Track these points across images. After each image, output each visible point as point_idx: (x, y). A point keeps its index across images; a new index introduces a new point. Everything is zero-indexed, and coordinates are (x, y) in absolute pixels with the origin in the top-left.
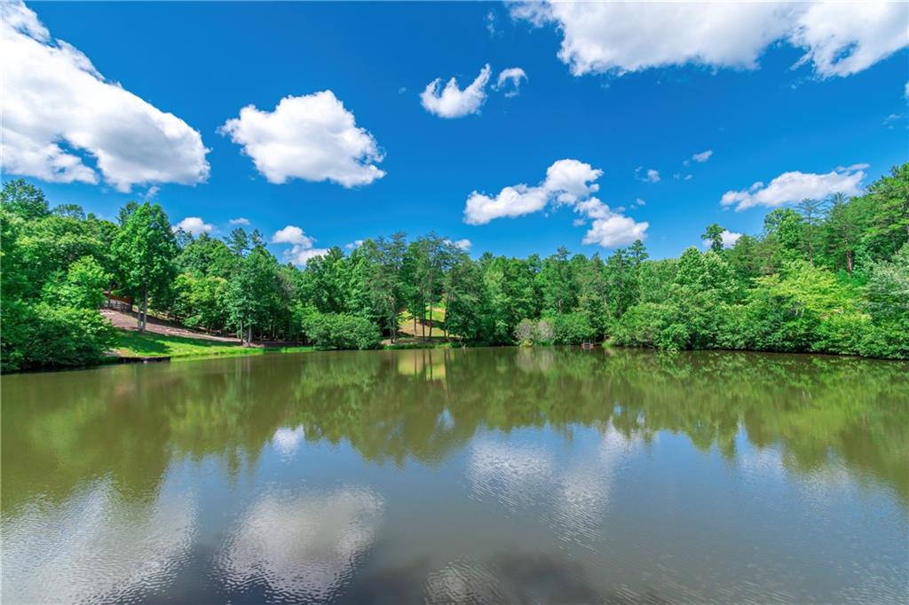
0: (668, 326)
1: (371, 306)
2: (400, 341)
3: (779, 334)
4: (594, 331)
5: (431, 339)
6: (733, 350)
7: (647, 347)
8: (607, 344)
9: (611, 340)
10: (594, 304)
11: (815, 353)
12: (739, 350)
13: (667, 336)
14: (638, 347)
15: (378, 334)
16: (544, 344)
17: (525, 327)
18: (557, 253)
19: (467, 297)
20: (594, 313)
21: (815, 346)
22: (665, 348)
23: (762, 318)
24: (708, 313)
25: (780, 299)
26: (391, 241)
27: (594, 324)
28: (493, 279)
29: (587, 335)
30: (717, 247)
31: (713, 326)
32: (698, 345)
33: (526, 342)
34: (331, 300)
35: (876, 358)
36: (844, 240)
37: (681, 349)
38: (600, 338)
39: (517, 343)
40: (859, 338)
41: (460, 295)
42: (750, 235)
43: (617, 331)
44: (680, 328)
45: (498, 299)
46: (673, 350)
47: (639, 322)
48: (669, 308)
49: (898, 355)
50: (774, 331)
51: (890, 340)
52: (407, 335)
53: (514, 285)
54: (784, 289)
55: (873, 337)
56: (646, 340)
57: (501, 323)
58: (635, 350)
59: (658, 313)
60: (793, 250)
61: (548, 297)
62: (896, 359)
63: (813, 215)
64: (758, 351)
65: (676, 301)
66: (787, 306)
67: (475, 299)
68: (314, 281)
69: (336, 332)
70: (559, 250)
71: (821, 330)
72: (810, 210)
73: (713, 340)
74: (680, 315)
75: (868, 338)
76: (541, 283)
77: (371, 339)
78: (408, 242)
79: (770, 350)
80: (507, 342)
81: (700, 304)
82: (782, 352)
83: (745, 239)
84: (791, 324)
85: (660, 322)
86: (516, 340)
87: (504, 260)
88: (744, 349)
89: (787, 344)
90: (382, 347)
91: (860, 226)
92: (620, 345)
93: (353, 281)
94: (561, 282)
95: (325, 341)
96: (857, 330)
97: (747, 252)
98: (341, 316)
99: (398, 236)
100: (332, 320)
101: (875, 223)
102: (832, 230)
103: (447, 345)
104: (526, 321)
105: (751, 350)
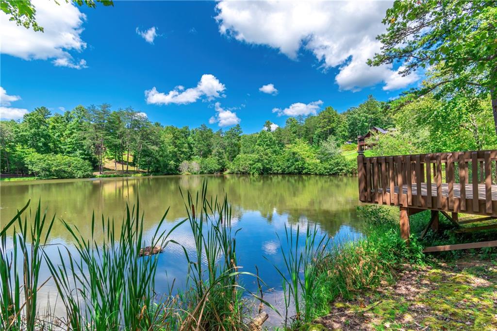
0: (255, 164)
1: (83, 150)
2: (106, 173)
3: (293, 167)
4: (220, 167)
5: (127, 172)
6: (277, 174)
7: (245, 174)
8: (225, 173)
9: (228, 171)
10: (220, 153)
11: (304, 174)
12: (279, 174)
13: (254, 168)
14: (240, 174)
15: (91, 168)
16: (195, 174)
17: (184, 165)
18: (201, 127)
19: (153, 147)
20: (220, 158)
21: (304, 171)
22: (253, 174)
23: (288, 161)
24: (269, 159)
25: (294, 153)
26: (100, 109)
27: (220, 164)
28: (167, 138)
29: (217, 169)
30: (269, 130)
31: (271, 164)
32: (265, 173)
33: (186, 173)
34: (45, 144)
35: (321, 175)
36: (310, 133)
37: (259, 174)
38: (222, 170)
39: (181, 173)
40: (317, 168)
41: (149, 146)
42: (280, 127)
43: (231, 166)
44: (259, 165)
45: (170, 148)
46: (256, 175)
47: (242, 162)
48: (255, 156)
49: (327, 174)
50: (292, 166)
51: (325, 168)
52: (109, 170)
53: (178, 142)
54: (295, 150)
55: (321, 167)
56: (244, 171)
57: (172, 162)
58: (239, 175)
59: (250, 158)
60: (295, 134)
61: (195, 149)
62: (326, 175)
63: (302, 122)
64: (286, 174)
65: (258, 153)
66: (296, 156)
67: (157, 149)
68: (32, 131)
69: (56, 166)
70: (202, 125)
71: (306, 165)
72: (301, 119)
73: (271, 169)
74: (259, 159)
75: (319, 168)
76: (191, 142)
77: (85, 171)
78: (112, 110)
79: (290, 174)
80: (175, 172)
81: (267, 154)
82: (293, 174)
83: (279, 128)
84: (297, 163)
85: (251, 162)
86: (180, 171)
87: (172, 128)
88: (281, 174)
89: (296, 171)
90: (94, 177)
91: (316, 128)
92: (232, 173)
93: (68, 132)
94: (203, 142)
95: (48, 173)
96: (316, 165)
97: (280, 134)
98: (59, 156)
99: (105, 106)
100: (53, 158)
101: (320, 127)
102: (307, 128)
103: (140, 175)
104: (185, 161)
105: (284, 174)
